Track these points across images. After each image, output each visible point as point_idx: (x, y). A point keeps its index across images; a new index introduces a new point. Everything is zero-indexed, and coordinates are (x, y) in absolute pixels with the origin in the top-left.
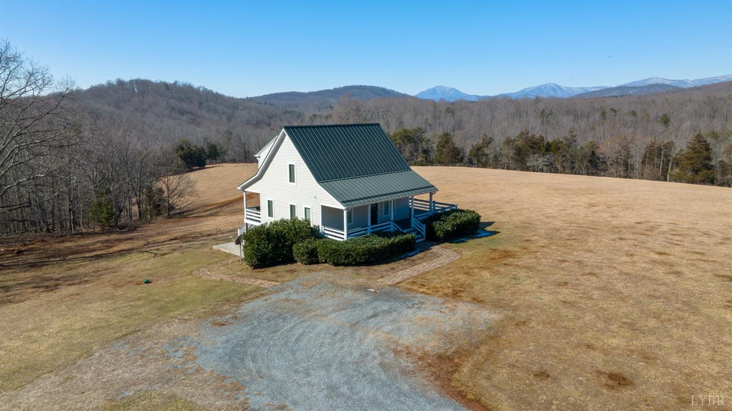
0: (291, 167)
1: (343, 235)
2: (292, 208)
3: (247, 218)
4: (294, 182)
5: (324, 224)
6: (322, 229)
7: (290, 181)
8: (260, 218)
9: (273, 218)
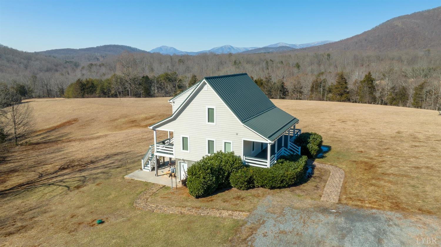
1: (267, 163)
2: (211, 144)
3: (157, 152)
5: (245, 154)
6: (243, 158)
7: (209, 121)
8: (172, 151)
9: (188, 151)
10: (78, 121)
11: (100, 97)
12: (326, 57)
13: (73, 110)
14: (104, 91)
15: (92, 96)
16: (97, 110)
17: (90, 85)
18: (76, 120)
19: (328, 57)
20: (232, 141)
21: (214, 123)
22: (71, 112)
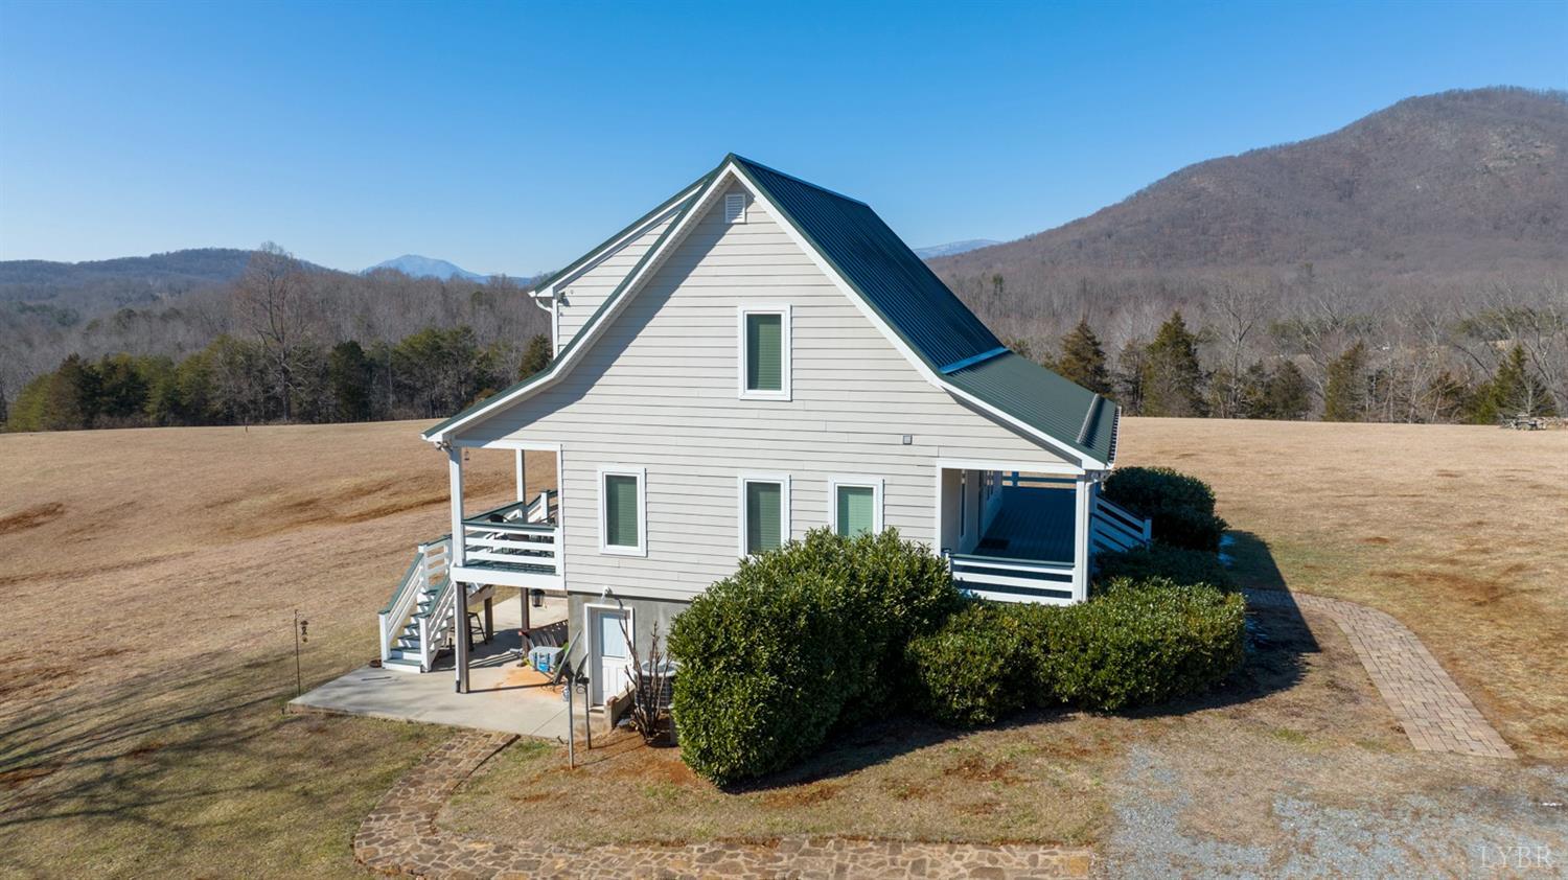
0: (761, 329)
3: (467, 565)
4: (778, 386)
7: (753, 383)
8: (550, 554)
9: (638, 550)
10: (62, 513)
11: (162, 423)
13: (45, 474)
14: (177, 404)
15: (129, 421)
16: (149, 470)
17: (121, 377)
18: (53, 511)
20: (881, 478)
21: (780, 388)
22: (31, 479)
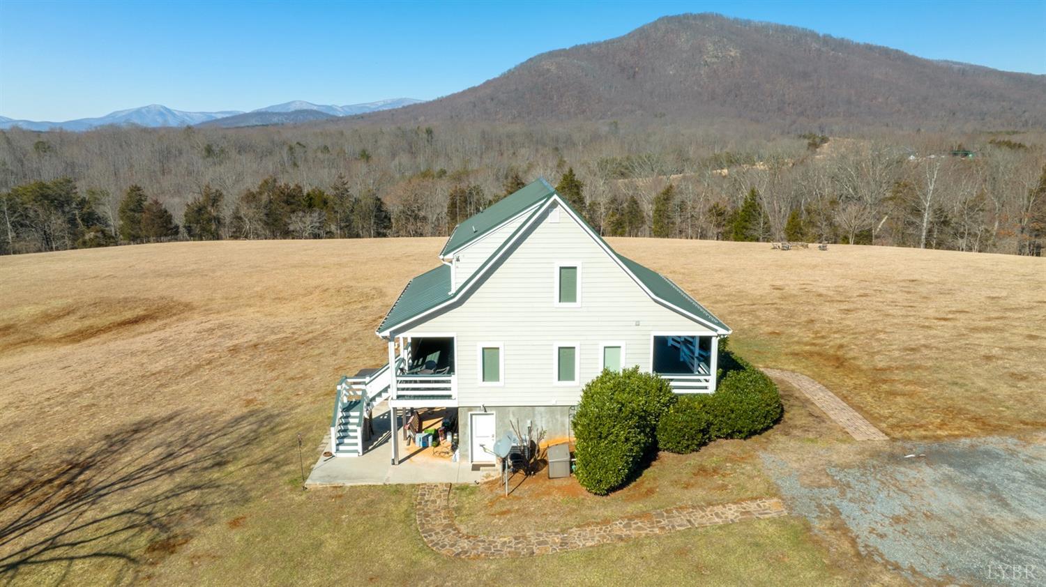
0: (567, 273)
1: (707, 381)
2: (566, 355)
7: (562, 301)
9: (499, 384)
12: (425, 136)
19: (428, 136)
20: (625, 341)
21: (575, 302)
